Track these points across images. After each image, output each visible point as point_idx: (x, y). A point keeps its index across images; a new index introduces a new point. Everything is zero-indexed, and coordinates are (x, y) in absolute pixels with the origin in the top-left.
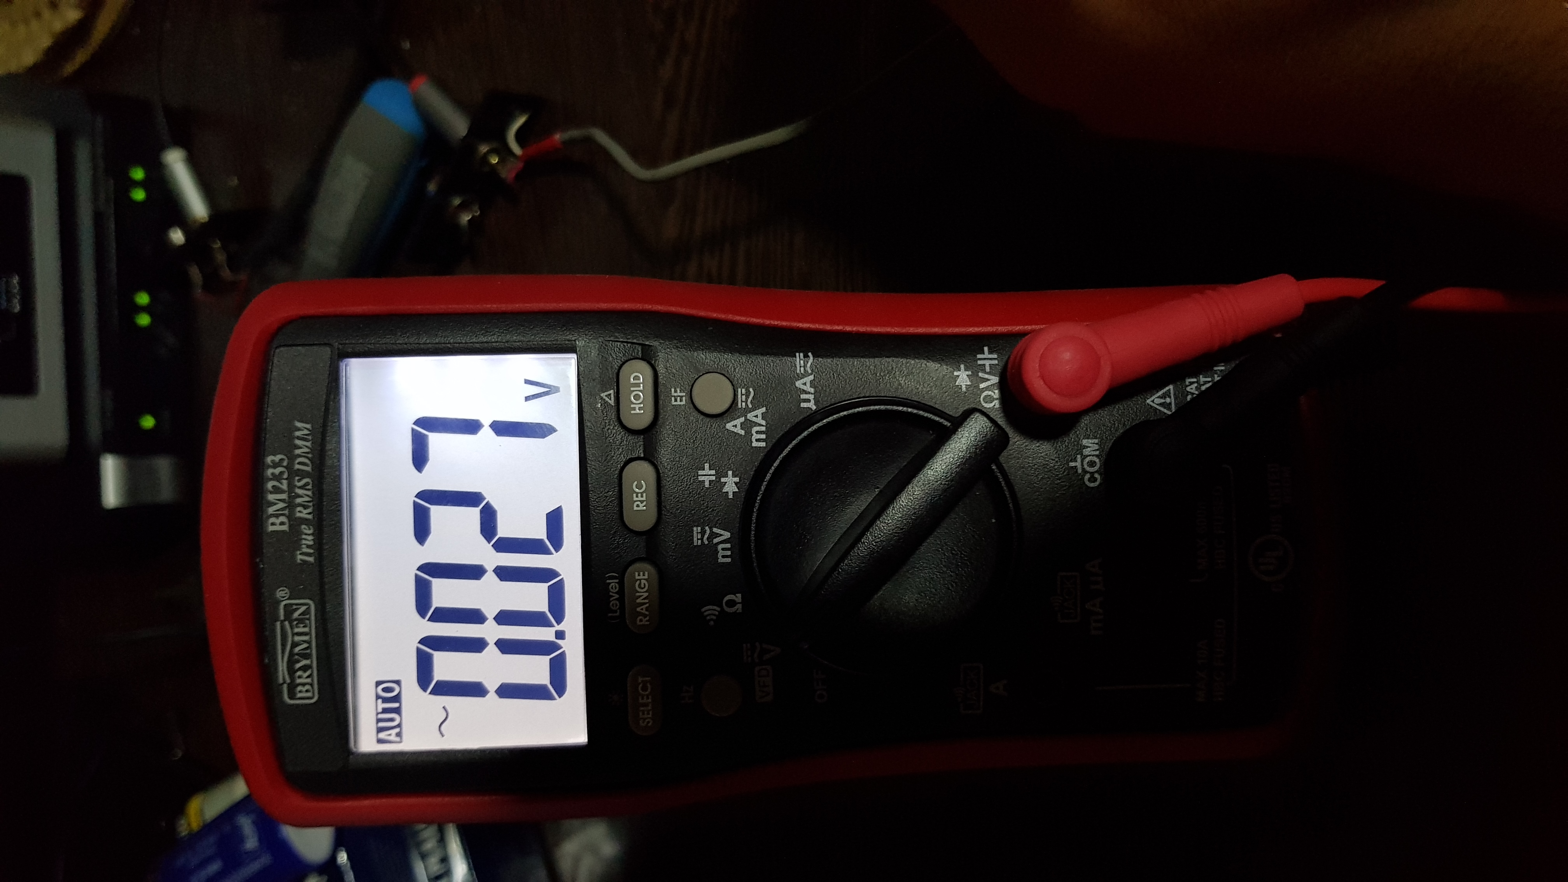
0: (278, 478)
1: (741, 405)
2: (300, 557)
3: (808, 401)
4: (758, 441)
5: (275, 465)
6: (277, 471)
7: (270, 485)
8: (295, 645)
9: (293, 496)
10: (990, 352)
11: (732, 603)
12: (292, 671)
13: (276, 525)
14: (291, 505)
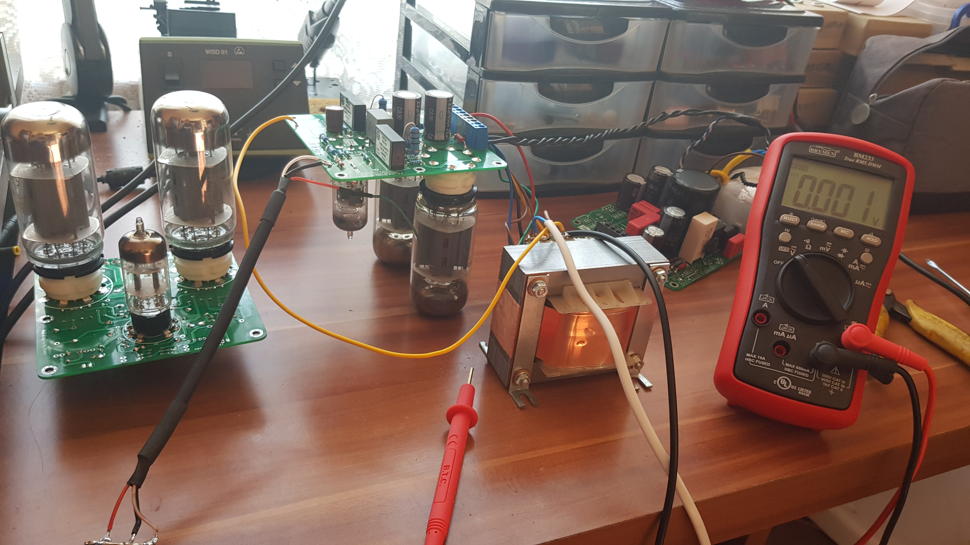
0: (868, 158)
1: (861, 265)
2: (847, 157)
3: (858, 282)
4: (850, 266)
5: (871, 159)
6: (870, 158)
7: (867, 156)
8: (825, 151)
9: (863, 160)
12: (818, 149)
13: (856, 155)
14: (860, 159)
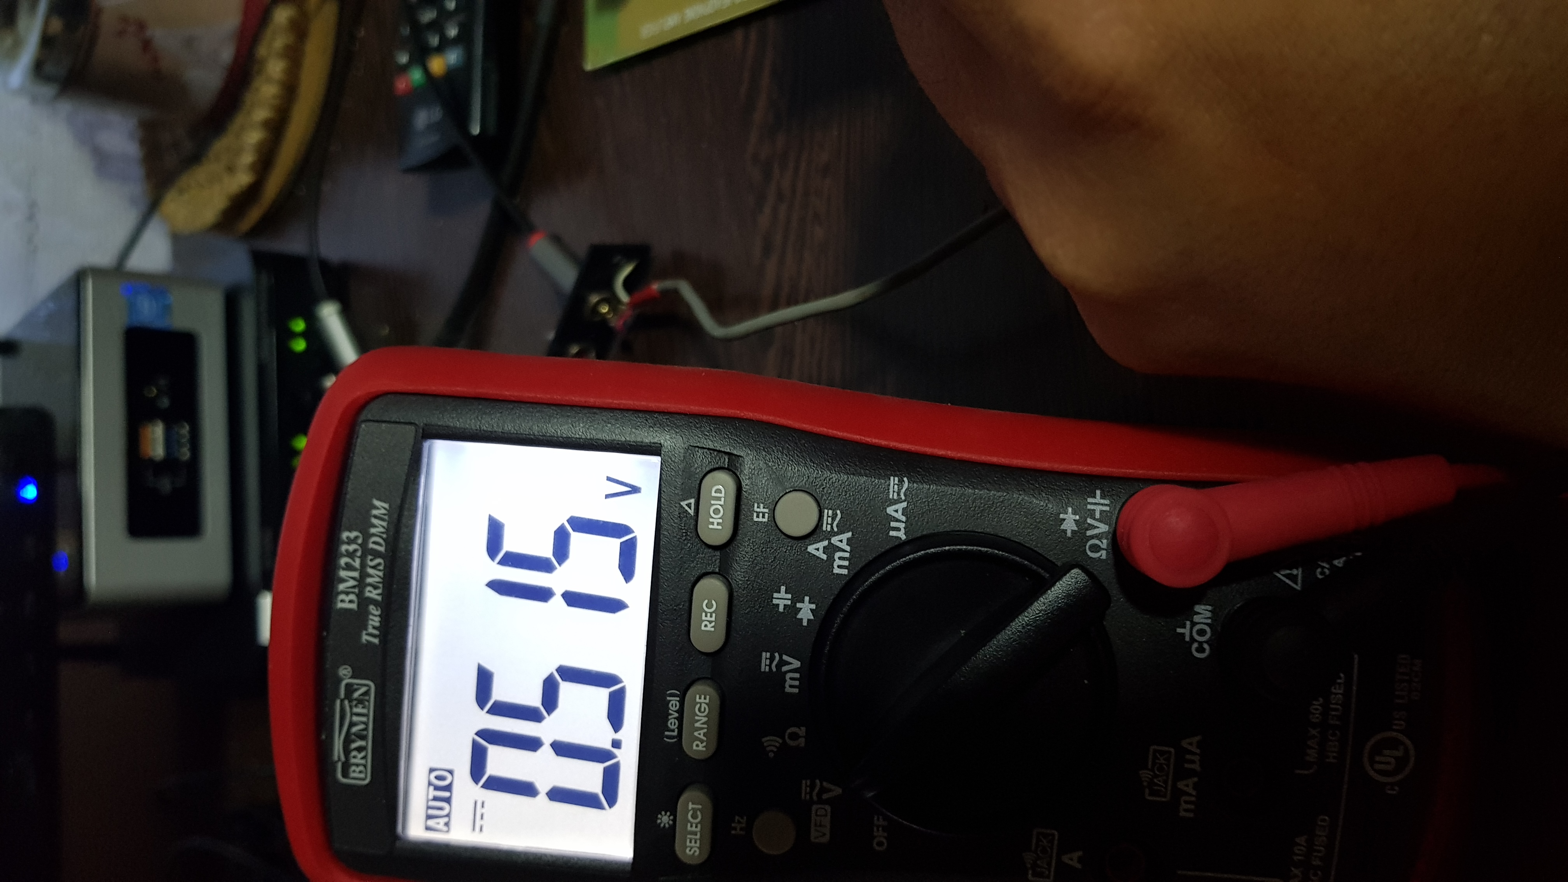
10: (1102, 497)
11: (794, 737)
